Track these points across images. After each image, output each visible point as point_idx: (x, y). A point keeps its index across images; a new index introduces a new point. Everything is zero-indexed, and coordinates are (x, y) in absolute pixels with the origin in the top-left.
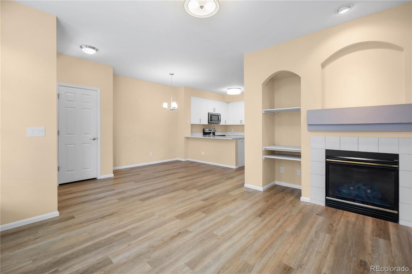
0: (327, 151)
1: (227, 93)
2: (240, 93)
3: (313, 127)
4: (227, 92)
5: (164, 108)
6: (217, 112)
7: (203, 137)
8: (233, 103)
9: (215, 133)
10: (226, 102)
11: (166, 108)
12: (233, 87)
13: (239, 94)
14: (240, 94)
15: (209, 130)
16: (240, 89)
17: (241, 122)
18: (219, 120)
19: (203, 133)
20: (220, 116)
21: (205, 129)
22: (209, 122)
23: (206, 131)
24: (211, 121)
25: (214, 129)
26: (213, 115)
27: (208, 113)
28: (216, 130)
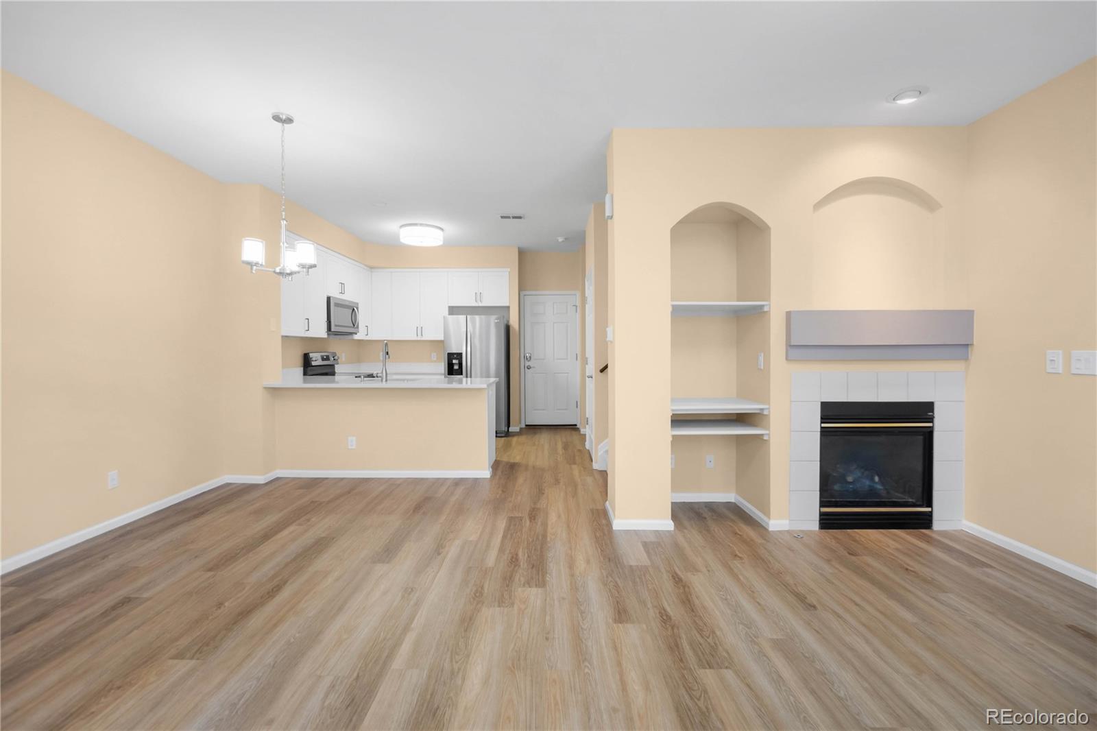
0: (825, 405)
1: (397, 237)
2: (441, 243)
3: (797, 350)
4: (401, 237)
5: (248, 263)
6: (349, 297)
7: (305, 382)
8: (391, 272)
9: (336, 366)
10: (366, 265)
11: (256, 264)
12: (421, 222)
13: (439, 246)
14: (441, 246)
15: (323, 359)
16: (442, 229)
17: (420, 330)
18: (354, 324)
19: (302, 368)
20: (357, 308)
21: (311, 355)
22: (332, 330)
23: (314, 359)
24: (336, 326)
25: (334, 355)
26: (340, 305)
27: (329, 299)
28: (338, 358)
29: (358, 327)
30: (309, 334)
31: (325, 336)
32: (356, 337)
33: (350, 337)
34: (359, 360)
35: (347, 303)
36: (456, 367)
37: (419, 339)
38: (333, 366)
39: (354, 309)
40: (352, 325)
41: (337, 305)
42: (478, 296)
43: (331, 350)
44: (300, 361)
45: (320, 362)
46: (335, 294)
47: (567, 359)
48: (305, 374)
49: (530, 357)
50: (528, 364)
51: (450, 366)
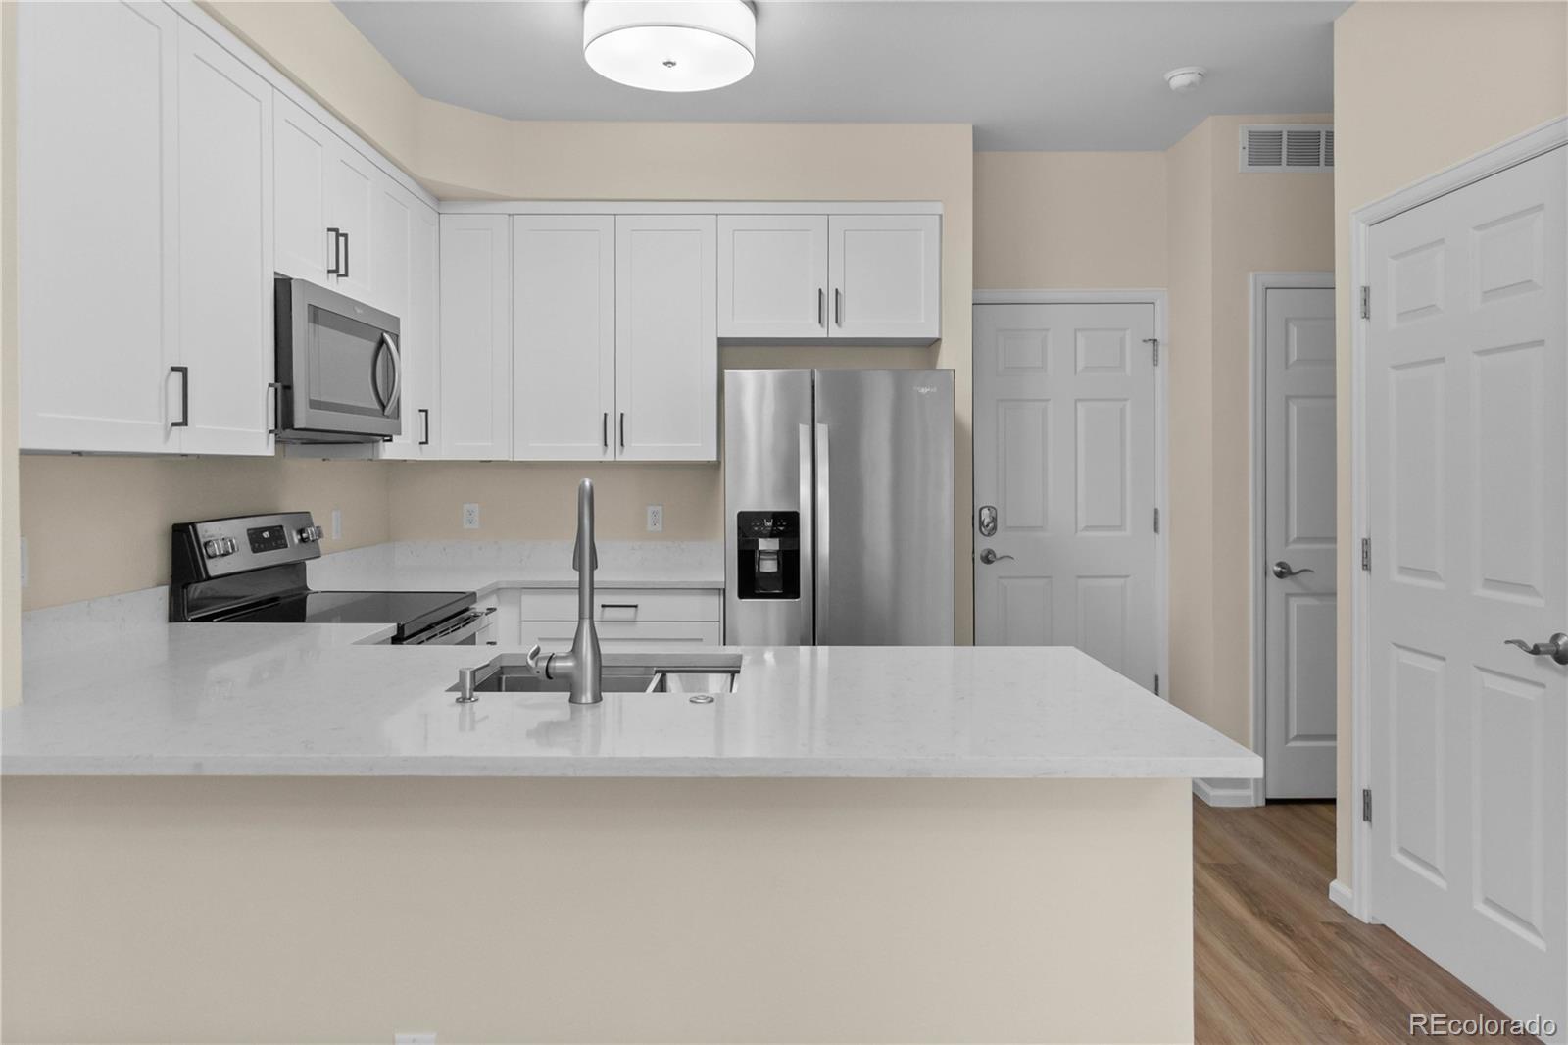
9: (309, 568)
10: (420, 184)
15: (256, 545)
17: (614, 427)
18: (386, 402)
19: (164, 591)
20: (396, 338)
21: (206, 531)
22: (298, 424)
23: (216, 548)
24: (315, 404)
25: (303, 522)
26: (330, 316)
27: (283, 288)
28: (320, 534)
29: (397, 414)
30: (183, 443)
31: (266, 447)
32: (388, 451)
33: (365, 451)
34: (387, 534)
35: (358, 315)
36: (769, 566)
37: (609, 457)
38: (296, 569)
39: (382, 342)
40: (377, 406)
41: (316, 315)
42: (830, 303)
43: (291, 504)
44: (156, 559)
45: (244, 559)
46: (310, 268)
47: (1121, 528)
48: (178, 612)
49: (994, 520)
50: (984, 544)
51: (747, 558)
